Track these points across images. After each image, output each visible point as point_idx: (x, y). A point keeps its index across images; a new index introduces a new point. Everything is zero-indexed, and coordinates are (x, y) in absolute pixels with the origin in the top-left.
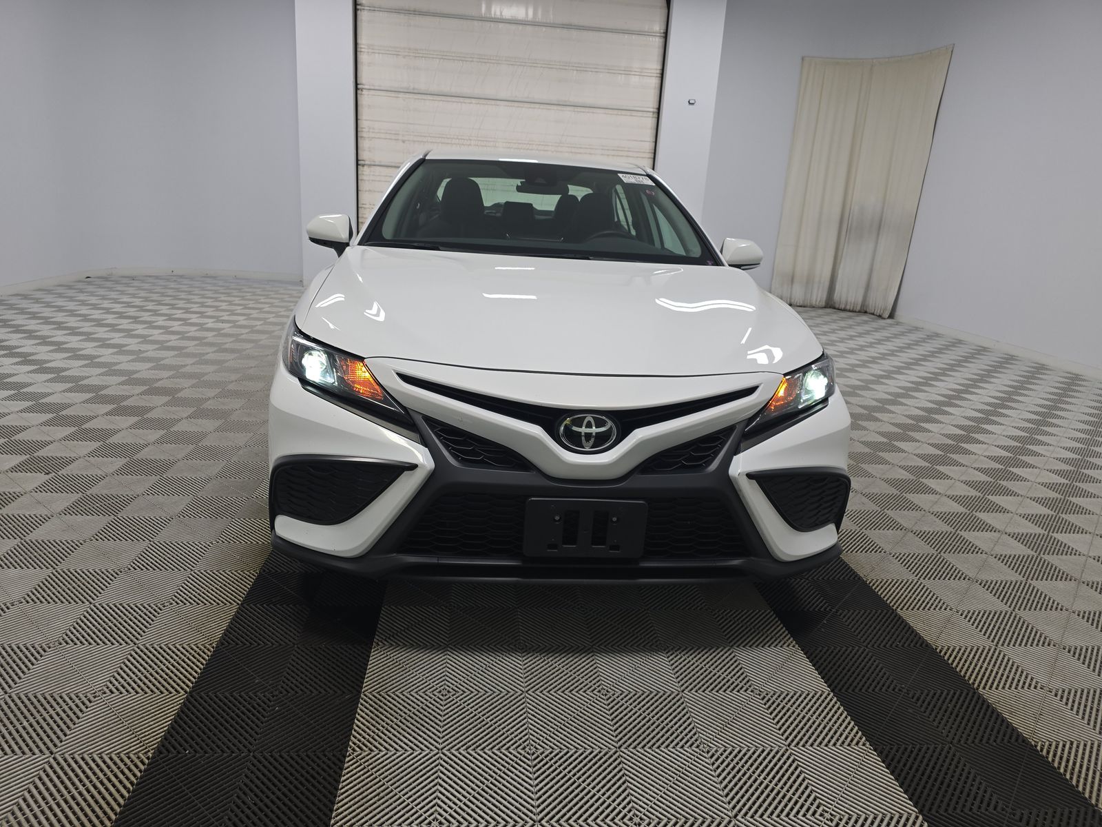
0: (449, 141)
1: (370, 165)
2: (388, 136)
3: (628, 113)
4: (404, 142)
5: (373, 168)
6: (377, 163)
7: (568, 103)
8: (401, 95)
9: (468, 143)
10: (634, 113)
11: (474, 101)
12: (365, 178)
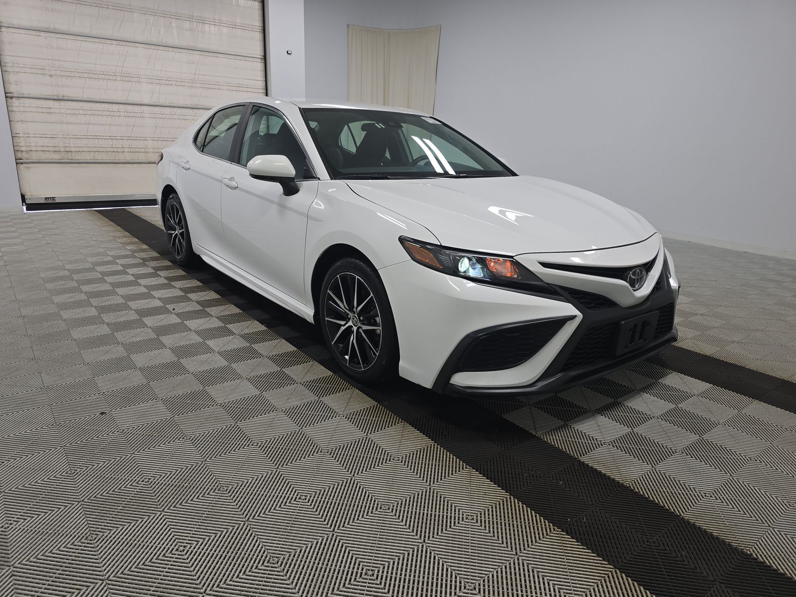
0: (96, 76)
1: (18, 98)
2: (35, 71)
3: (243, 58)
4: (51, 76)
5: (22, 100)
6: (25, 96)
7: (197, 49)
8: (42, 34)
9: (114, 78)
10: (248, 59)
11: (114, 42)
12: (14, 109)
